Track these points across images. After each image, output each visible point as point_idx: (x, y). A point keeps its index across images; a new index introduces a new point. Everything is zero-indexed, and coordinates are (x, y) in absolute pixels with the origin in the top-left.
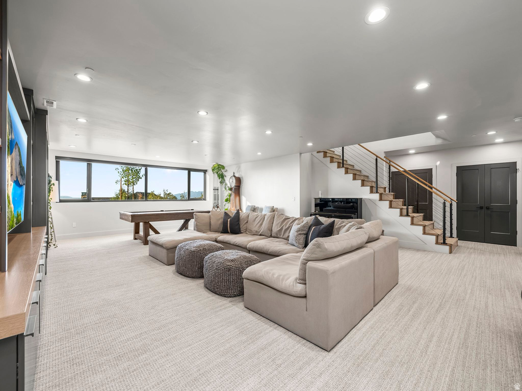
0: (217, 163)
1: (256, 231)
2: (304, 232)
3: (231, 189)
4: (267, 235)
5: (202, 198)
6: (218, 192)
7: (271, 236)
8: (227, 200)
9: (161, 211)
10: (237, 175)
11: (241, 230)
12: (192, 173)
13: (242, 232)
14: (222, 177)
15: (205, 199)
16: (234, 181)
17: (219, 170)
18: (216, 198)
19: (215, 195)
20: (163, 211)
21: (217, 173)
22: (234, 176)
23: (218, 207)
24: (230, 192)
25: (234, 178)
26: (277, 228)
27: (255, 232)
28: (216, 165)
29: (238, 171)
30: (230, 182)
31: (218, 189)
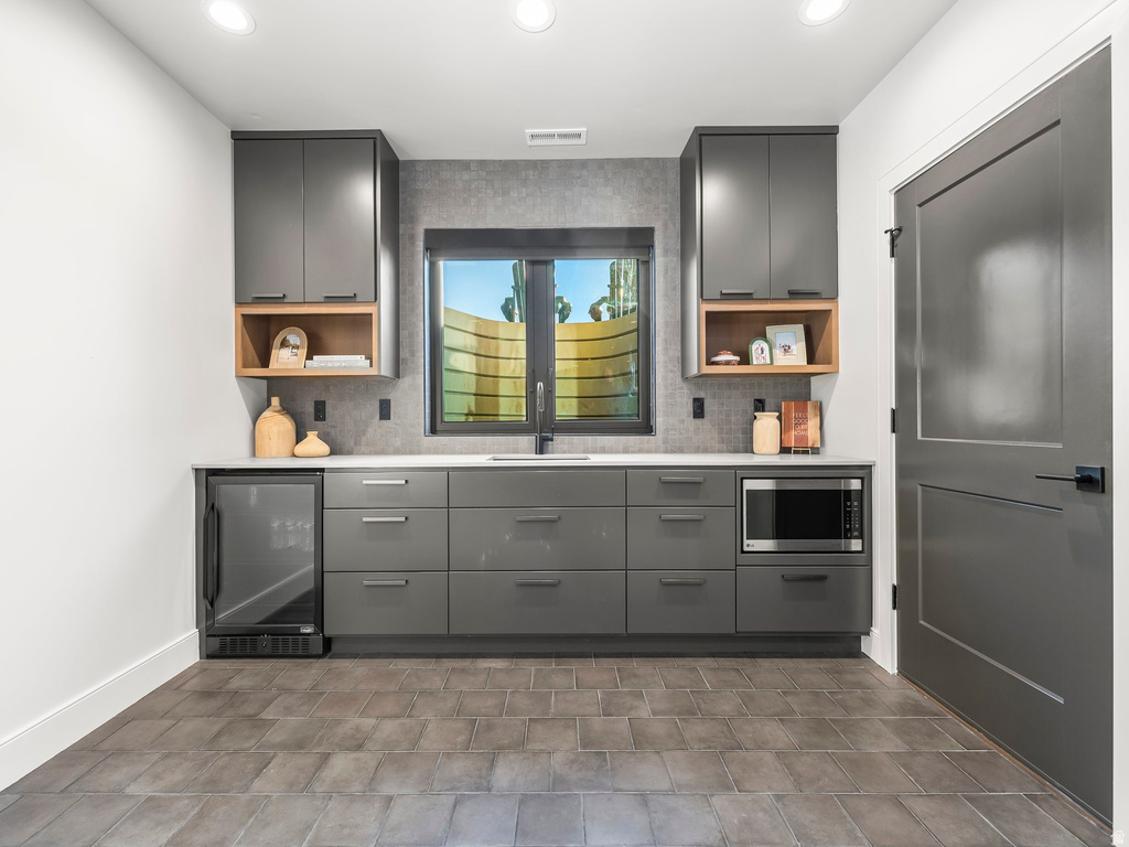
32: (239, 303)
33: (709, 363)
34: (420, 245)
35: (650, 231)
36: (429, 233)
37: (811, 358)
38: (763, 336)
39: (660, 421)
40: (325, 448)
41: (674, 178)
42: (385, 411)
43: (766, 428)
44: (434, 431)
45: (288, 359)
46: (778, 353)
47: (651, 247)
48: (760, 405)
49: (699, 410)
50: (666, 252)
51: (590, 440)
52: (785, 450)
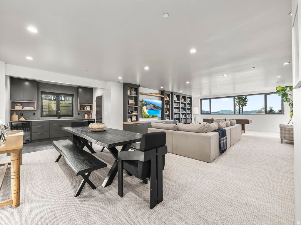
32: (11, 100)
33: (80, 109)
34: (40, 93)
35: (73, 95)
36: (41, 92)
37: (91, 109)
38: (86, 107)
39: (74, 115)
40: (25, 119)
41: (76, 89)
42: (34, 114)
43: (86, 116)
44: (41, 117)
45: (18, 107)
46: (87, 108)
47: (73, 96)
48: (86, 114)
49: (79, 114)
50: (75, 97)
51: (65, 117)
52: (88, 118)
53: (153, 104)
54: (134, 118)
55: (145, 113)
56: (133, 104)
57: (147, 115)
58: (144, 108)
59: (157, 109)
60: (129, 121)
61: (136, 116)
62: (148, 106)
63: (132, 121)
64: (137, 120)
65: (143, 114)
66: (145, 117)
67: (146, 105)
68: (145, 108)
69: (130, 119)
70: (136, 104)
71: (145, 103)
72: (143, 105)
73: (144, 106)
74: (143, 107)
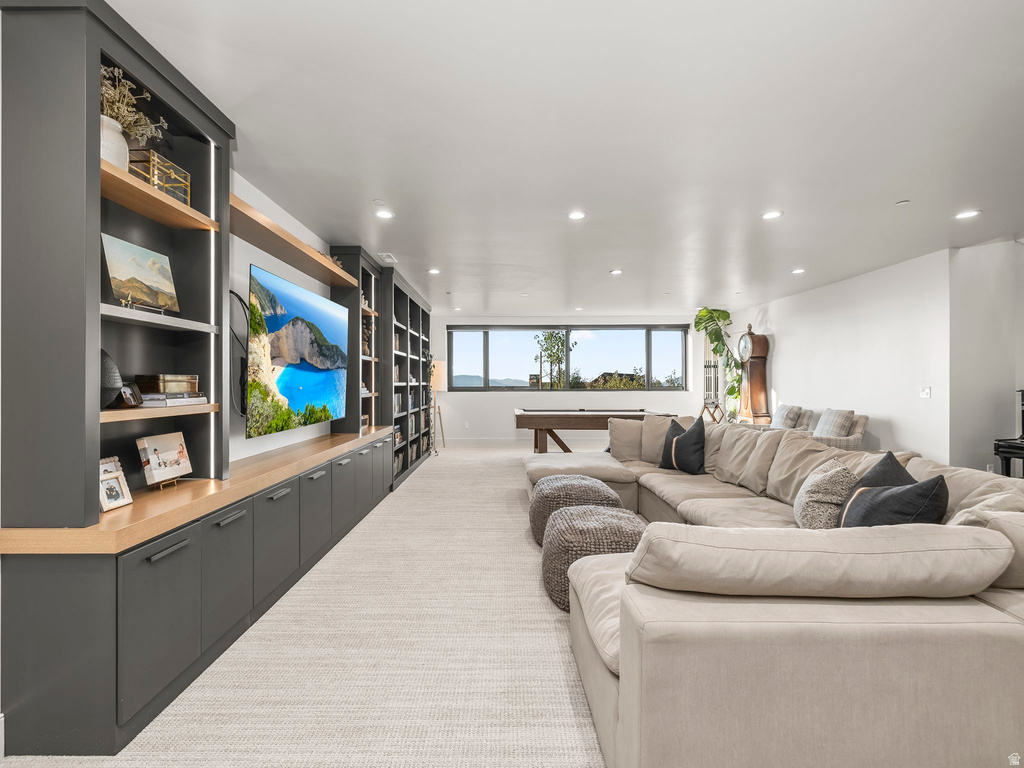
0: (705, 308)
1: (732, 475)
2: (835, 499)
3: (742, 366)
4: (753, 487)
5: (676, 385)
6: (716, 373)
7: (763, 493)
8: (731, 391)
9: (581, 410)
10: (758, 331)
11: (706, 465)
12: (654, 333)
13: (707, 470)
14: (717, 337)
15: (685, 388)
16: (750, 346)
17: (714, 323)
18: (711, 385)
19: (708, 380)
20: (584, 410)
21: (706, 328)
22: (751, 334)
23: (717, 407)
24: (740, 372)
25: (748, 339)
26: (780, 475)
27: (728, 475)
28: (704, 313)
29: (761, 323)
30: (741, 349)
31: (716, 366)
53: (312, 327)
54: (166, 458)
55: (266, 393)
56: (154, 293)
57: (277, 407)
58: (261, 348)
59: (328, 364)
60: (113, 494)
61: (191, 428)
62: (283, 332)
63: (141, 488)
64: (199, 471)
65: (253, 400)
66: (269, 431)
67: (274, 324)
68: (268, 348)
69: (110, 473)
70: (190, 298)
71: (267, 304)
72: (256, 325)
73: (256, 333)
74: (254, 345)
